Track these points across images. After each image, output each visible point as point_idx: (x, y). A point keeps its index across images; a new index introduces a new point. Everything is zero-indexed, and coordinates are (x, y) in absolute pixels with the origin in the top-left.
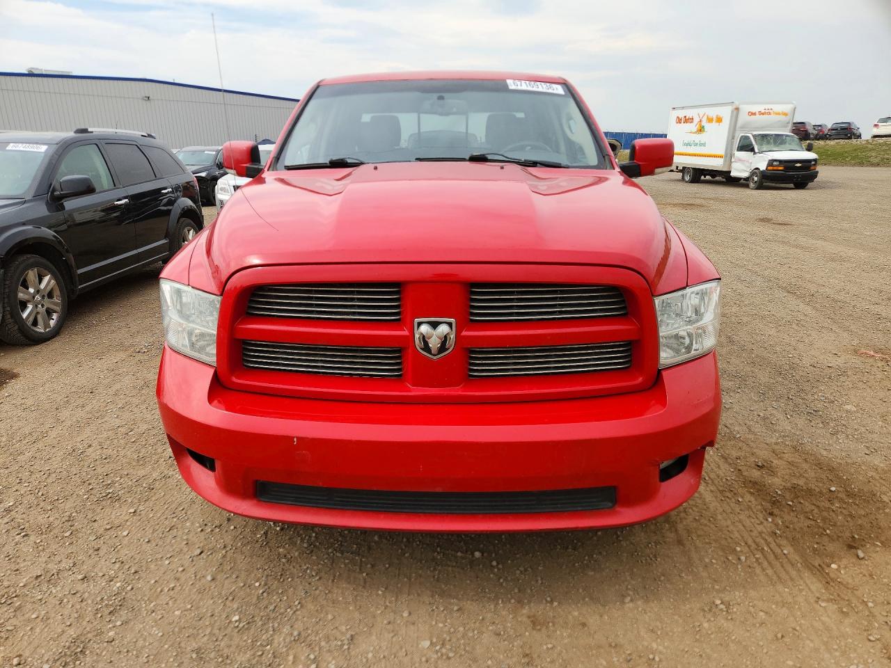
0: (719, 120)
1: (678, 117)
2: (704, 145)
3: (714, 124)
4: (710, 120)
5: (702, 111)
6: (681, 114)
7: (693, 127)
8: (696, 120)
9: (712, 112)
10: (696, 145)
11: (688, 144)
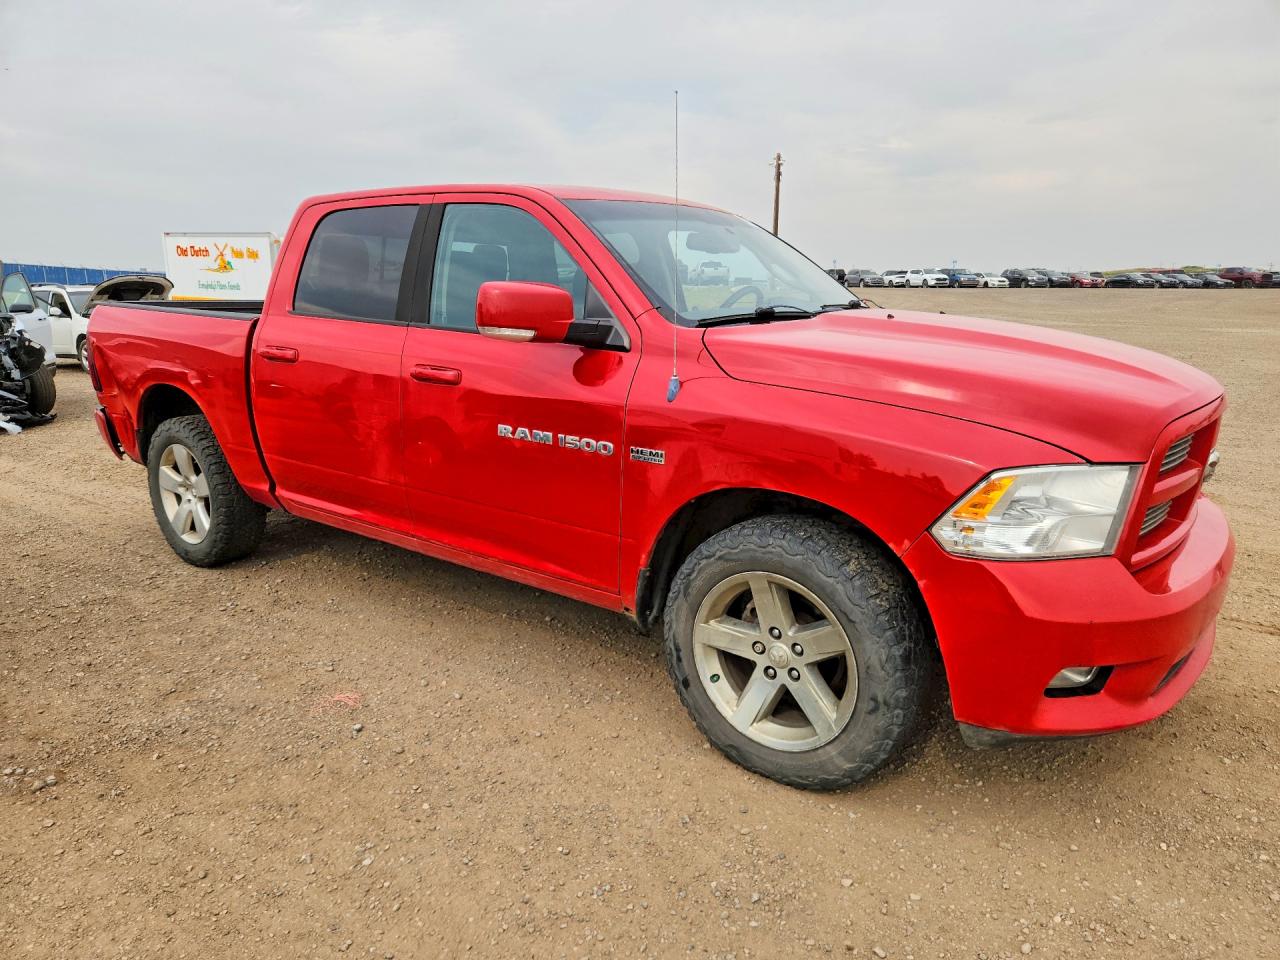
0: (253, 255)
1: (178, 247)
2: (237, 287)
3: (247, 262)
4: (238, 254)
5: (221, 242)
6: (185, 243)
7: (210, 261)
8: (214, 253)
9: (241, 244)
10: (223, 287)
11: (208, 286)
